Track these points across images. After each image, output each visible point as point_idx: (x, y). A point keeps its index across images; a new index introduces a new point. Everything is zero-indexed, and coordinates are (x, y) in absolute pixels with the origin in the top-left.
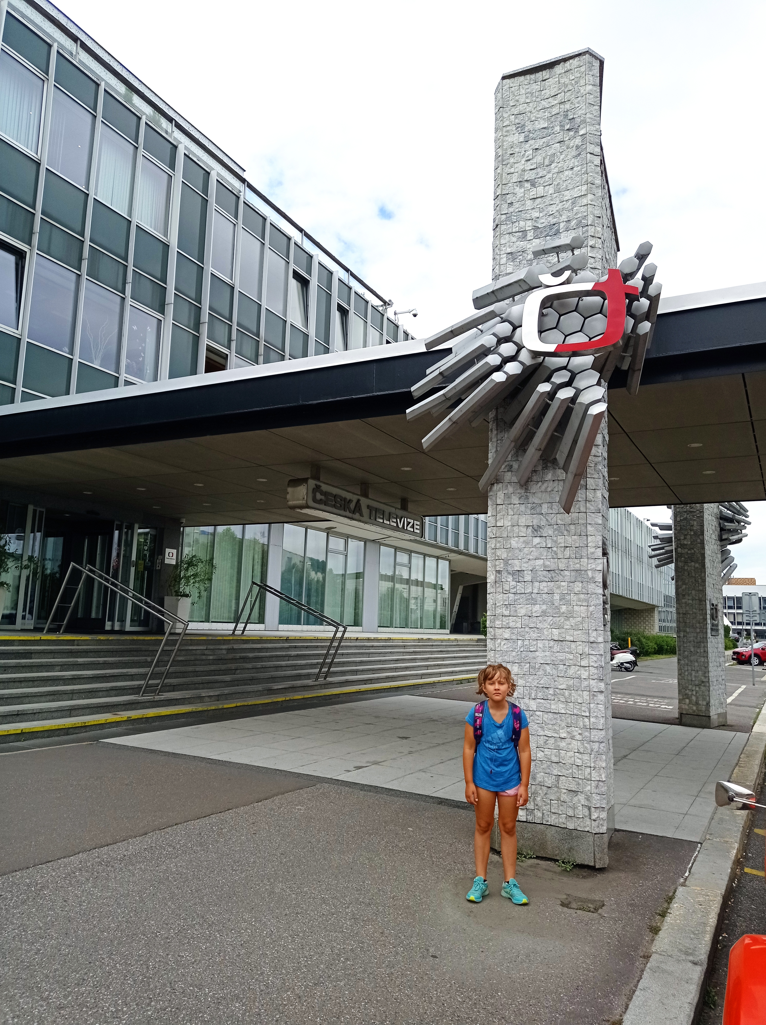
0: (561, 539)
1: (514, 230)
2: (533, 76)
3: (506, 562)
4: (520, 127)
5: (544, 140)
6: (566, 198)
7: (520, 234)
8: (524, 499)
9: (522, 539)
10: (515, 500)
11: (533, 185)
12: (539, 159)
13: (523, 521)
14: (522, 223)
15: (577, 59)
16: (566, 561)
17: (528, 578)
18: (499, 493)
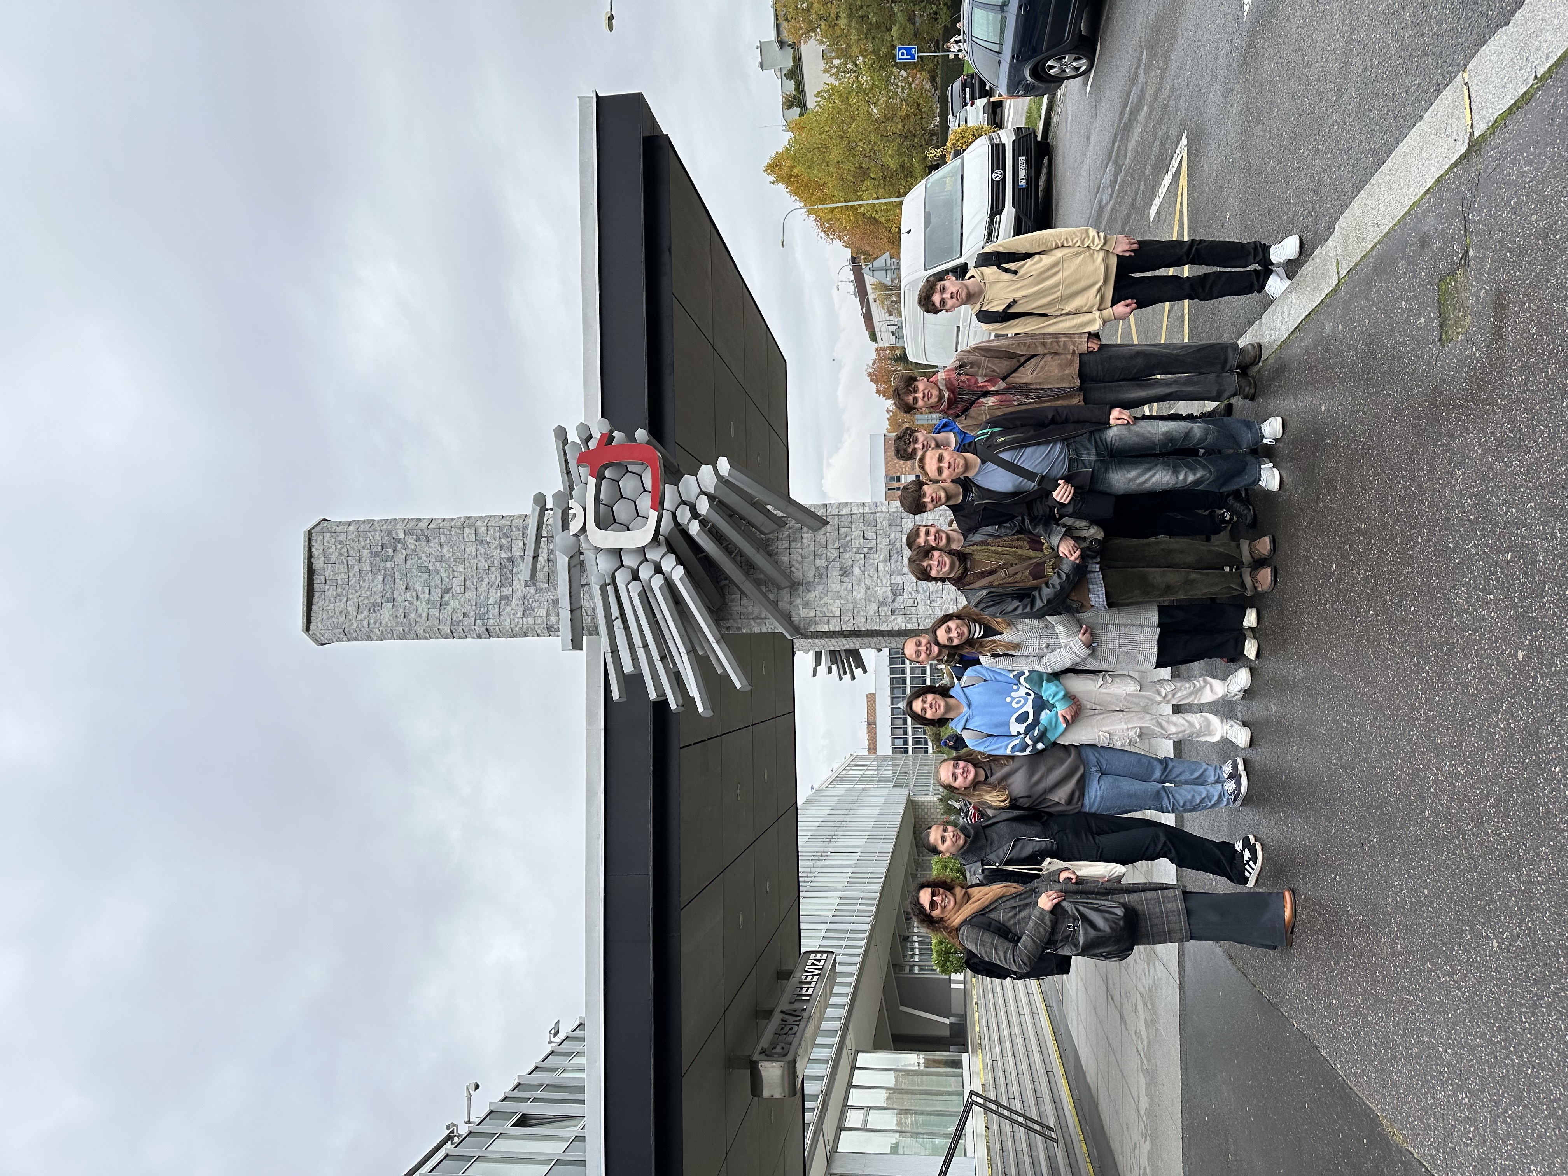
0: (856, 544)
1: (497, 610)
2: (317, 595)
3: (882, 604)
4: (375, 607)
5: (398, 580)
6: (474, 550)
7: (503, 602)
8: (809, 586)
9: (856, 587)
10: (811, 596)
11: (449, 590)
12: (418, 586)
13: (835, 586)
14: (491, 600)
15: (313, 543)
16: (879, 537)
17: (899, 579)
18: (803, 615)
